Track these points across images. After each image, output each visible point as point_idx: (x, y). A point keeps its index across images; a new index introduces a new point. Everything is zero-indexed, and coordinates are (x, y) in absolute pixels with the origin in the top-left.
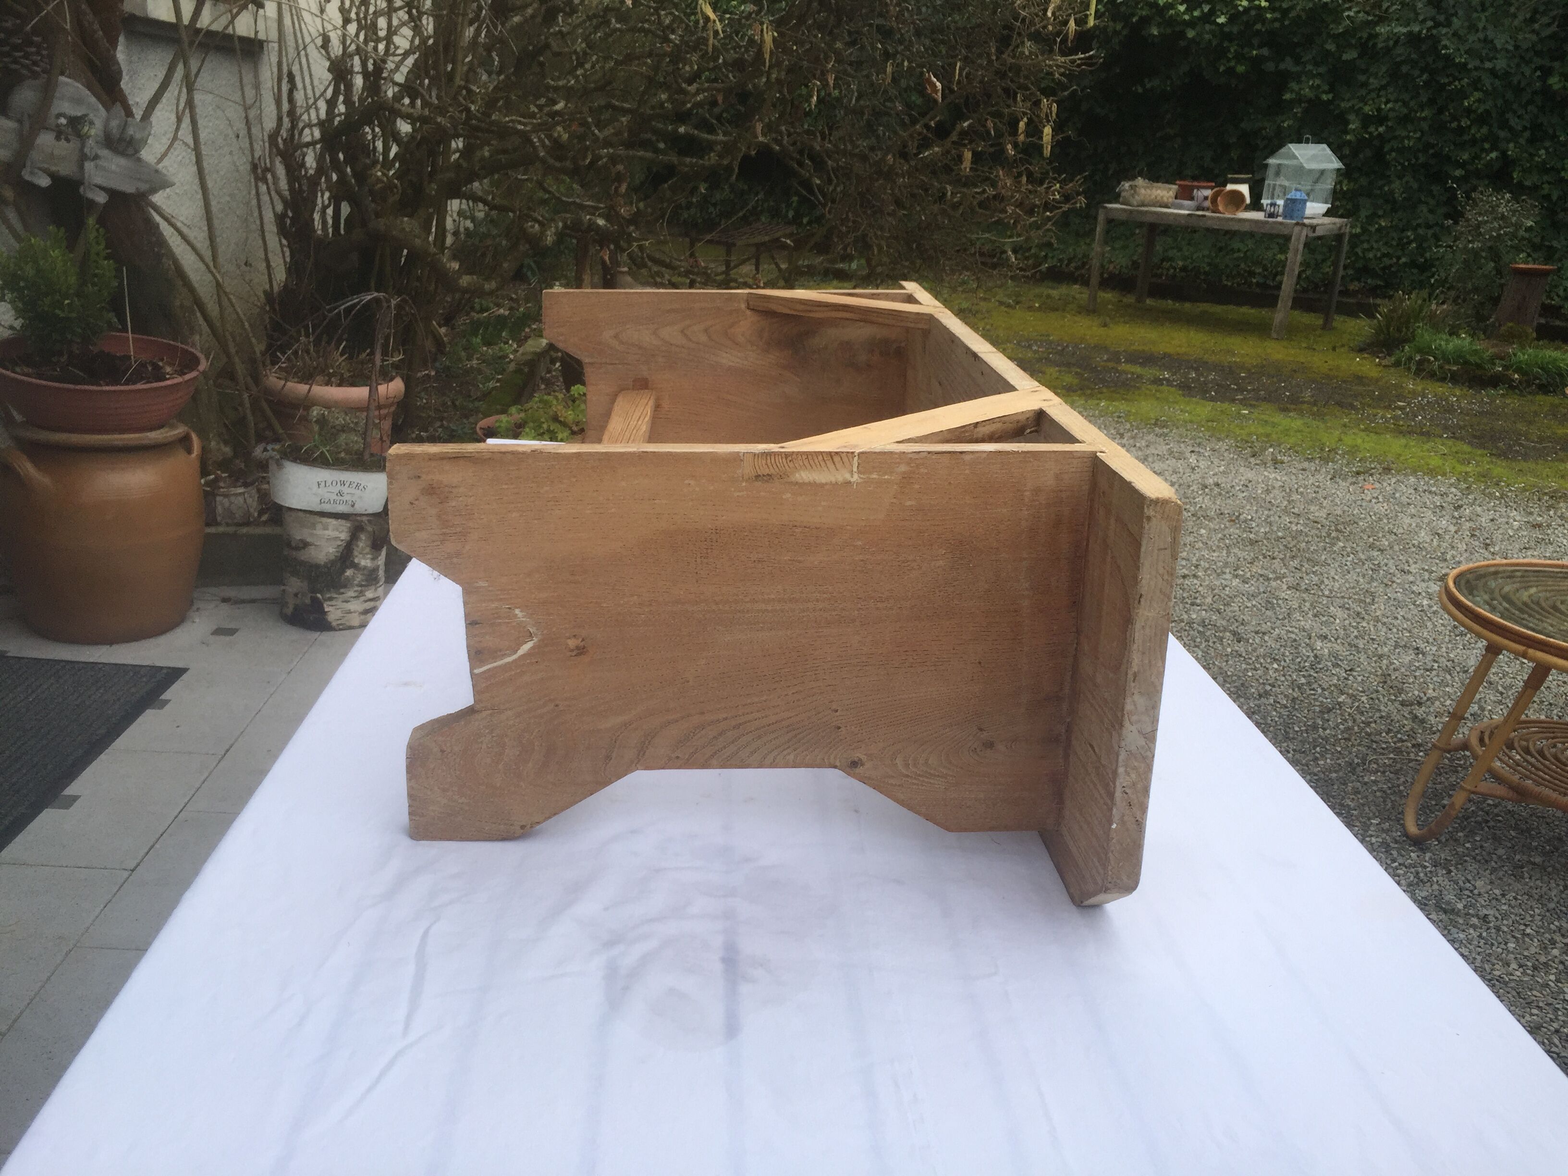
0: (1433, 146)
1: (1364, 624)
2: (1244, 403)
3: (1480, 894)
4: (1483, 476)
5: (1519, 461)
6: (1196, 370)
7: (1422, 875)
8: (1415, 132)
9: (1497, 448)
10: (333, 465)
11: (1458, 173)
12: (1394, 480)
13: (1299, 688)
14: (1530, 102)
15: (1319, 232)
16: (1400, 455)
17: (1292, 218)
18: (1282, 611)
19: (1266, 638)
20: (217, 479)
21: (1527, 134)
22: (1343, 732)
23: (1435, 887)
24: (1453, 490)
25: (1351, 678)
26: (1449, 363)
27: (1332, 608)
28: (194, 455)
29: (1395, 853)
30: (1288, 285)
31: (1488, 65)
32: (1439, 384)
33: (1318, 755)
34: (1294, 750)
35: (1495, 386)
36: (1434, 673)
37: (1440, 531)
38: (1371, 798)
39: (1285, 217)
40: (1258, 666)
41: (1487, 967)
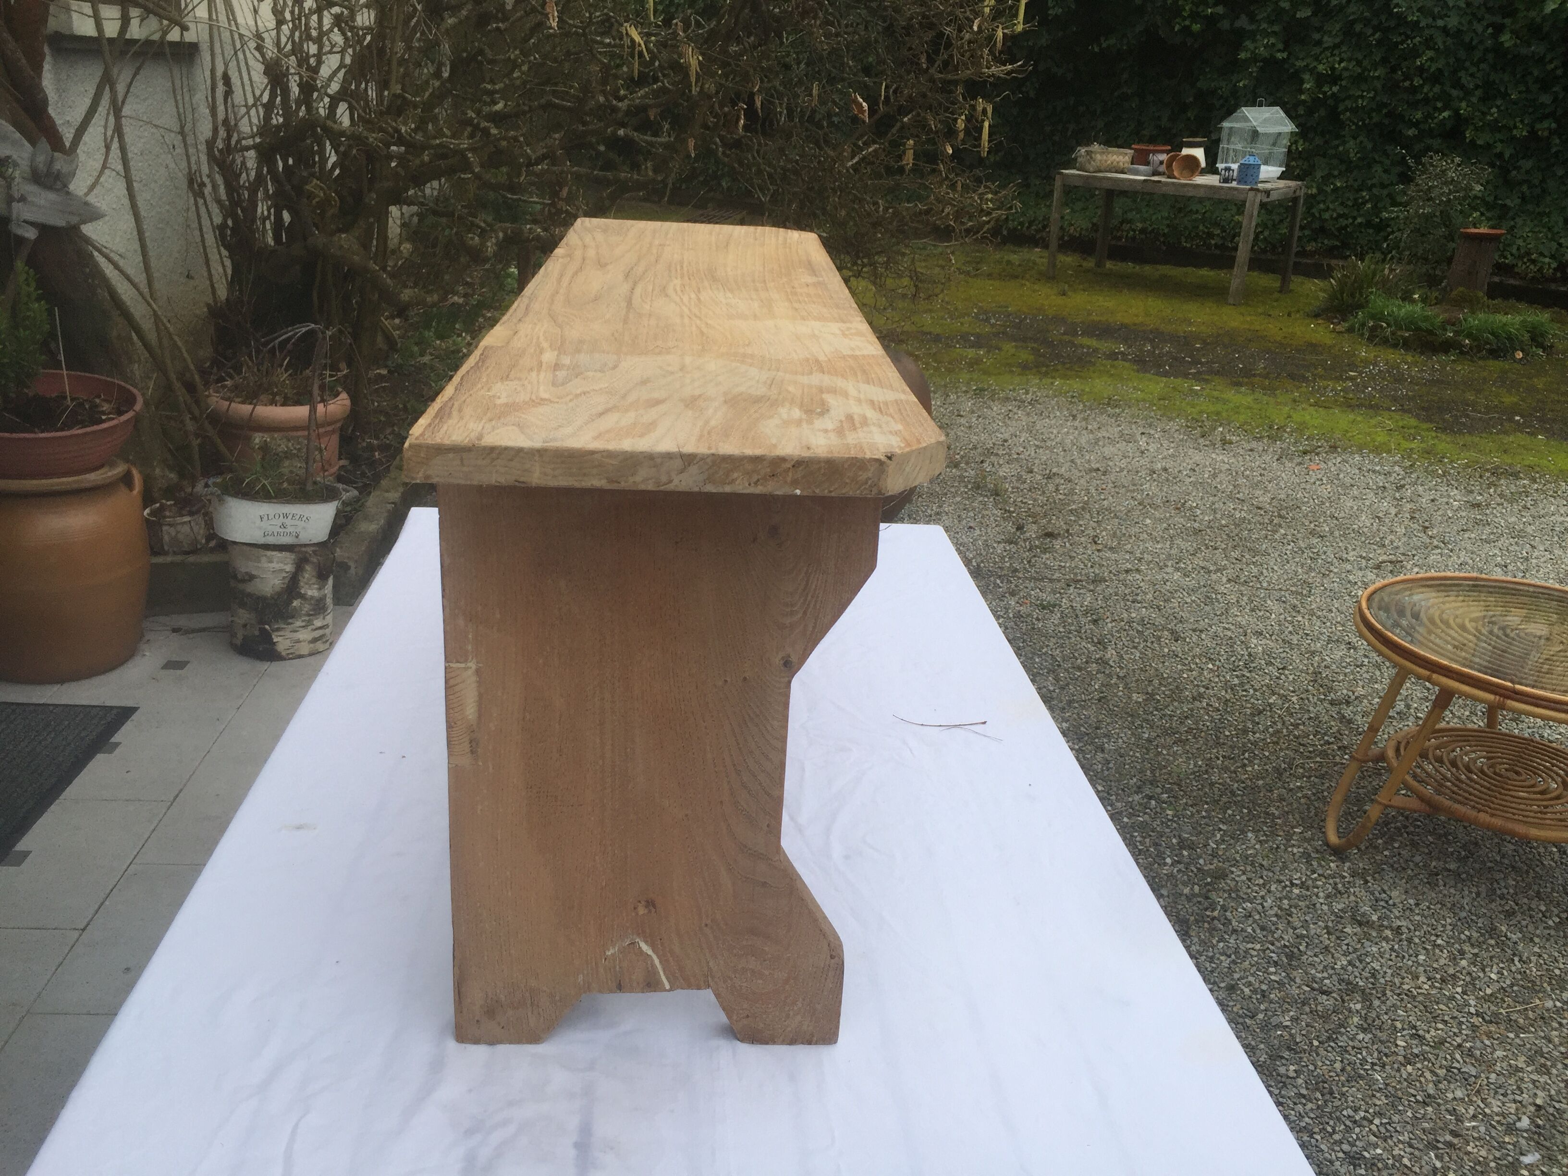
0: (1385, 105)
1: (1300, 619)
2: (1198, 377)
3: (1394, 905)
4: (1428, 452)
5: (1464, 434)
6: (1152, 341)
7: (1340, 886)
8: (1368, 92)
9: (1444, 420)
10: (276, 497)
11: (1412, 132)
12: (1339, 459)
13: (1232, 689)
14: (1482, 60)
15: (1274, 196)
16: (1347, 431)
17: (1245, 183)
18: (1219, 607)
19: (1203, 636)
20: (162, 508)
21: (1479, 93)
22: (1272, 735)
23: (1352, 898)
24: (1397, 468)
25: (1283, 677)
26: (1401, 329)
27: (1269, 602)
28: (135, 492)
29: (1315, 863)
30: (1243, 253)
31: (1440, 23)
32: (1391, 351)
33: (1246, 762)
34: (1224, 757)
35: (1446, 352)
36: (1364, 668)
37: (1380, 515)
38: (1295, 806)
39: (1239, 182)
40: (1193, 666)
41: (1397, 981)
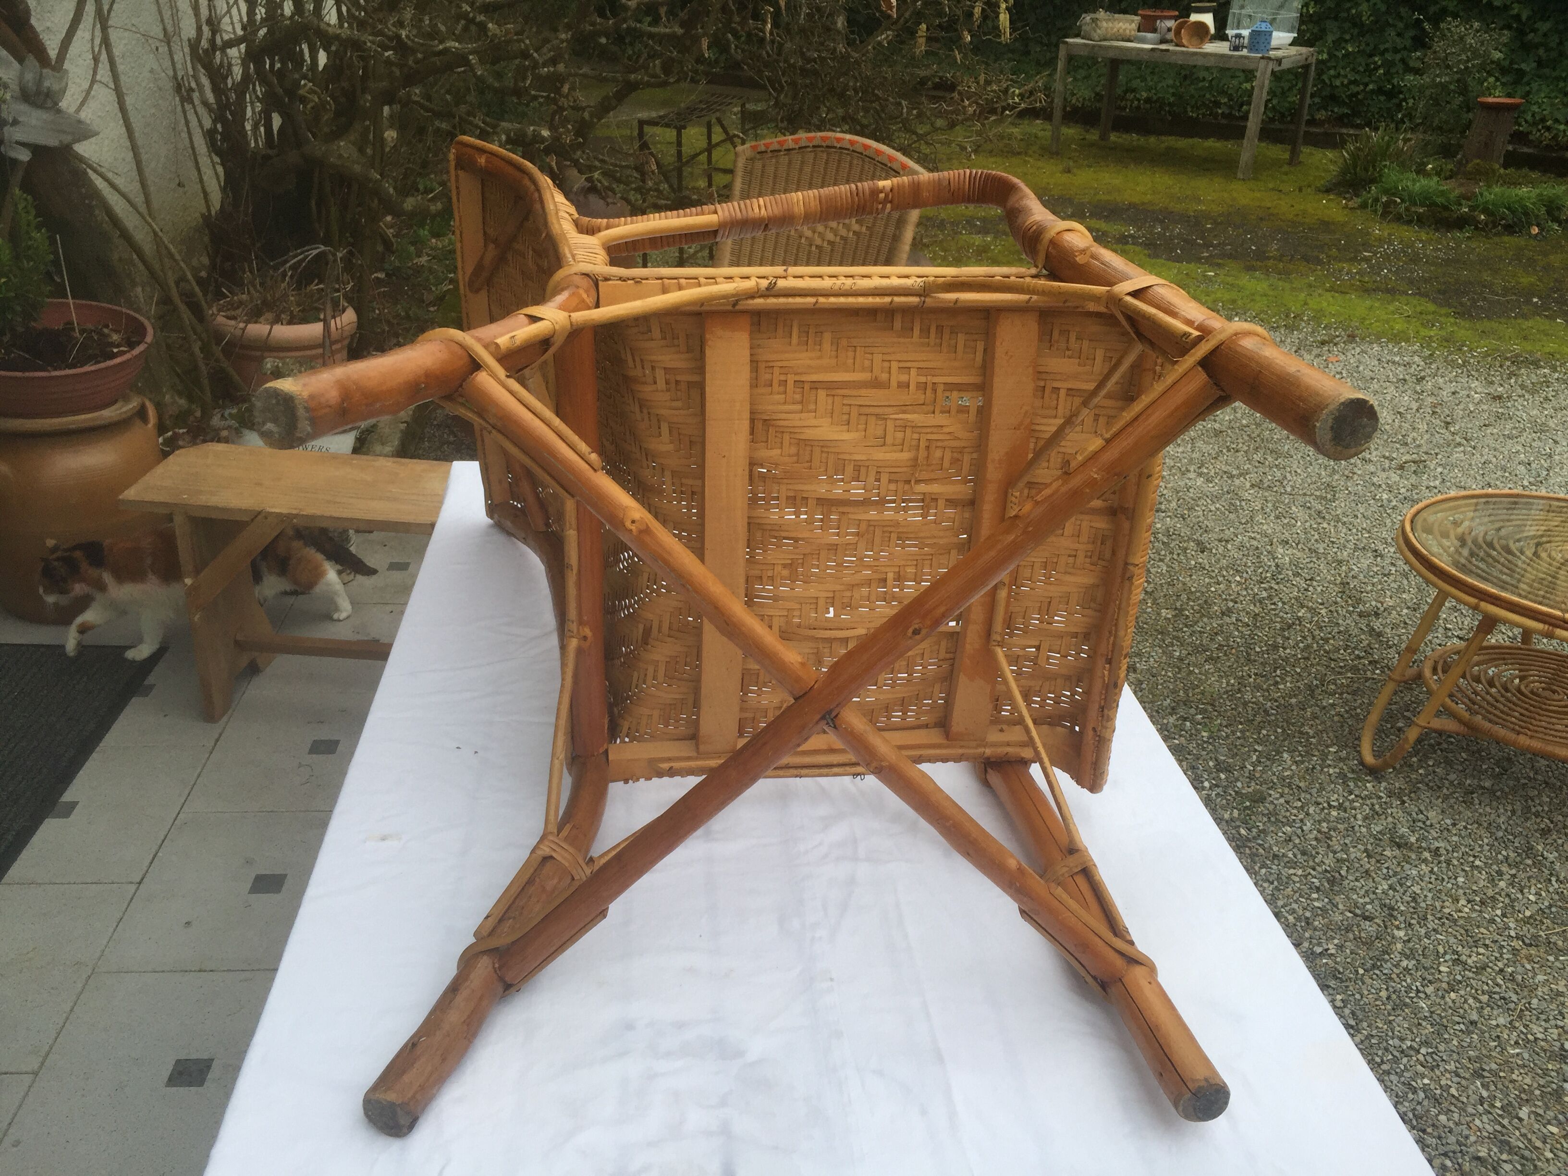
1: (1325, 525)
2: (1210, 262)
3: (1431, 825)
4: (1447, 340)
5: (1482, 318)
7: (1377, 807)
9: (1461, 304)
12: (1358, 350)
13: (1261, 602)
15: (1286, 65)
16: (1364, 319)
17: (1257, 51)
18: (1244, 515)
19: (1229, 546)
20: (175, 437)
22: (1302, 651)
23: (1390, 819)
24: (1416, 359)
25: (1311, 589)
26: (1415, 204)
27: (1294, 508)
28: (150, 425)
29: (1351, 784)
30: (1253, 124)
32: (1406, 228)
33: (1278, 679)
34: (1256, 674)
35: (1461, 228)
36: (1392, 578)
37: (1401, 410)
38: (1329, 724)
39: (1251, 50)
40: (1221, 579)
41: (1438, 904)
